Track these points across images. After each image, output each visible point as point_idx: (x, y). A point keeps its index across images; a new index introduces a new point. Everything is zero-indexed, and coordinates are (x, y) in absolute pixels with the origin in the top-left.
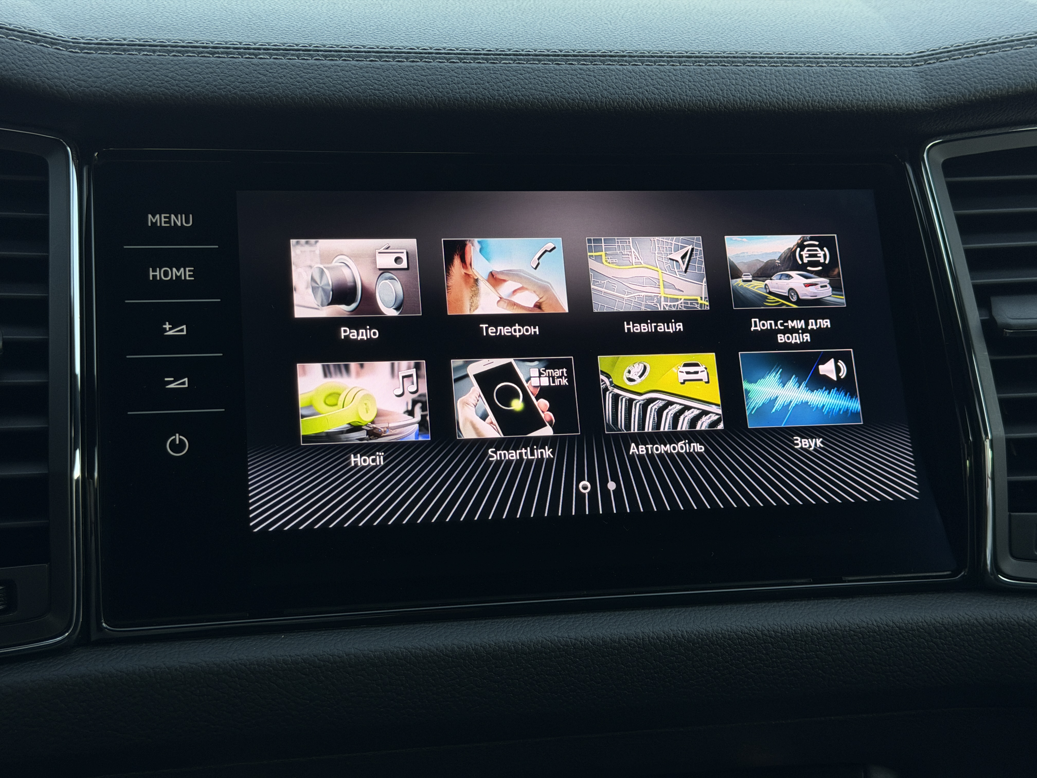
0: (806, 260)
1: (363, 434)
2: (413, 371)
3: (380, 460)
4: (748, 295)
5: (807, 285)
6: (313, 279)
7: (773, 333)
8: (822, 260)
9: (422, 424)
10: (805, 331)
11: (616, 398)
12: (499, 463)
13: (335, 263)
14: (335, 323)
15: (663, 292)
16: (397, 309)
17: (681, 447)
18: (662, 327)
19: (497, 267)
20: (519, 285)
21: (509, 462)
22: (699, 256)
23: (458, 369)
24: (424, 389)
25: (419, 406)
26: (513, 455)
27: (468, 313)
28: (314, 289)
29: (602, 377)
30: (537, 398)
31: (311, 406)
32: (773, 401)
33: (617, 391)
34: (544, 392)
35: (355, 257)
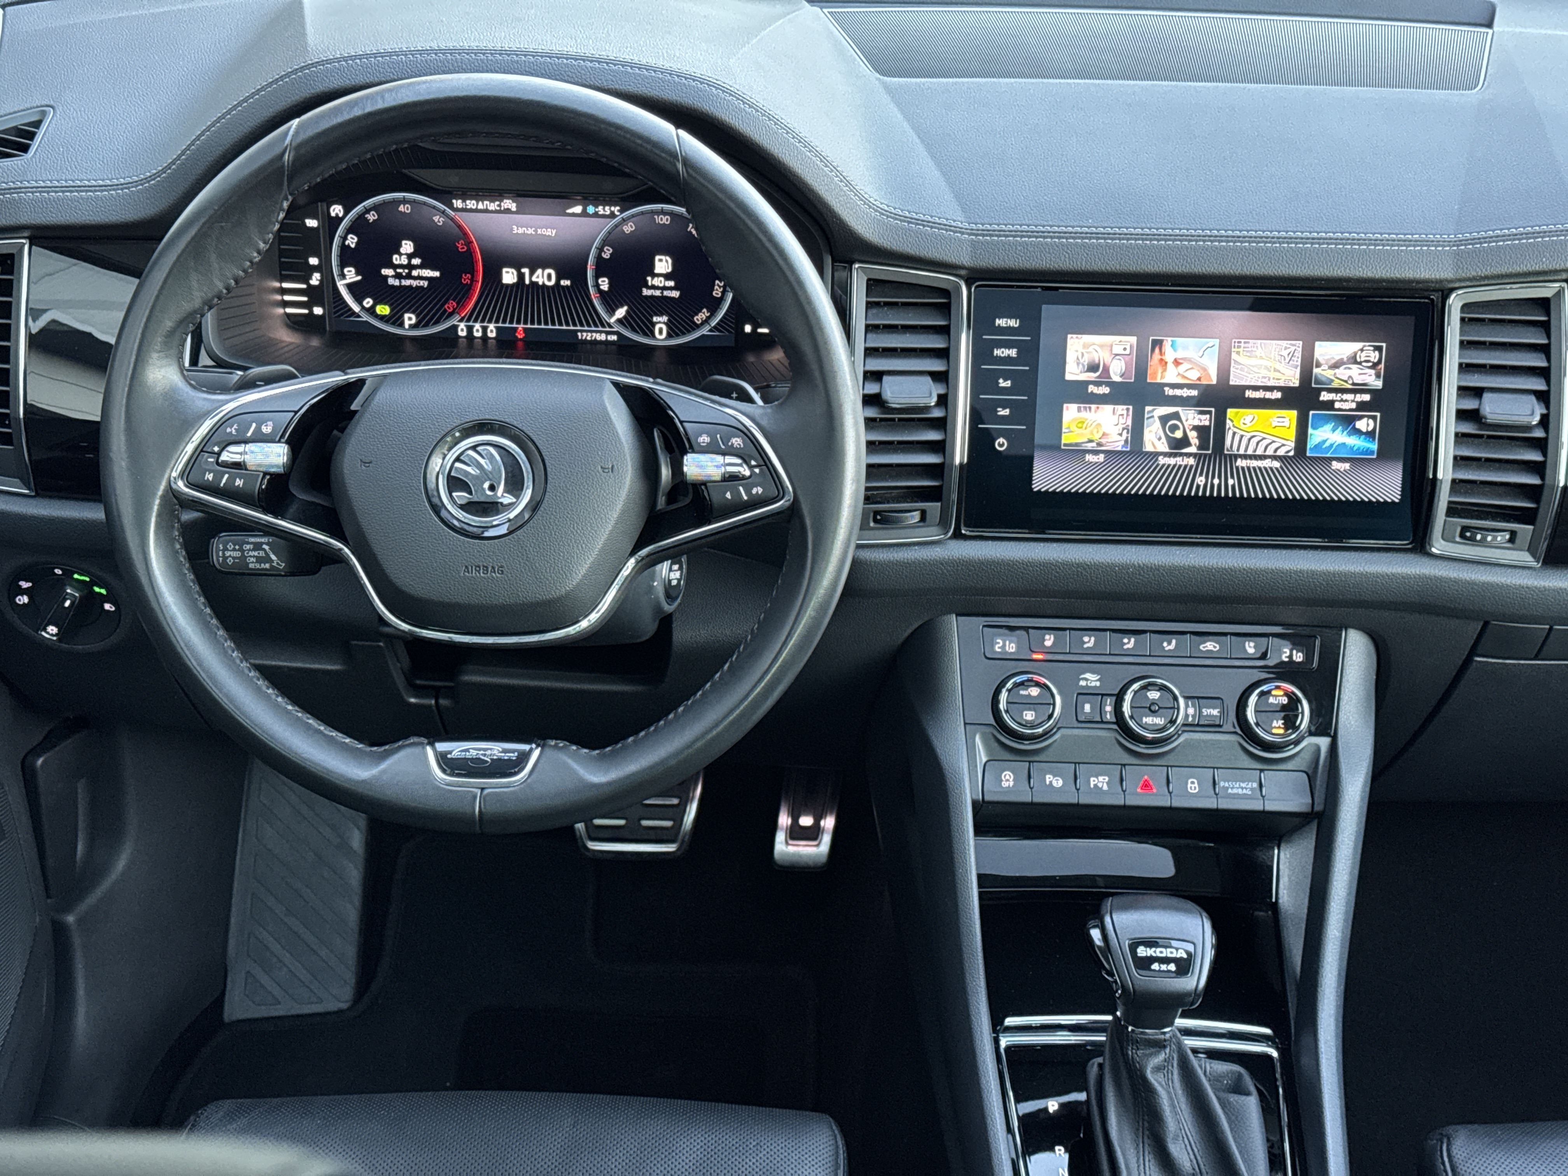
0: (1363, 359)
1: (1094, 444)
2: (1125, 412)
3: (1101, 458)
4: (1324, 379)
5: (1360, 374)
6: (1078, 359)
7: (1332, 402)
8: (1372, 360)
9: (1126, 441)
10: (1353, 401)
11: (1234, 433)
12: (1163, 465)
13: (1091, 349)
14: (1087, 383)
15: (1273, 374)
16: (1121, 376)
17: (1267, 463)
18: (1269, 395)
19: (1179, 355)
20: (1190, 366)
21: (1169, 465)
22: (1299, 354)
23: (1149, 412)
24: (1129, 422)
25: (1125, 431)
26: (1172, 461)
27: (1159, 380)
28: (1078, 364)
29: (1228, 421)
30: (1191, 430)
31: (1068, 428)
32: (1324, 441)
33: (1235, 430)
34: (1195, 428)
35: (1102, 346)
